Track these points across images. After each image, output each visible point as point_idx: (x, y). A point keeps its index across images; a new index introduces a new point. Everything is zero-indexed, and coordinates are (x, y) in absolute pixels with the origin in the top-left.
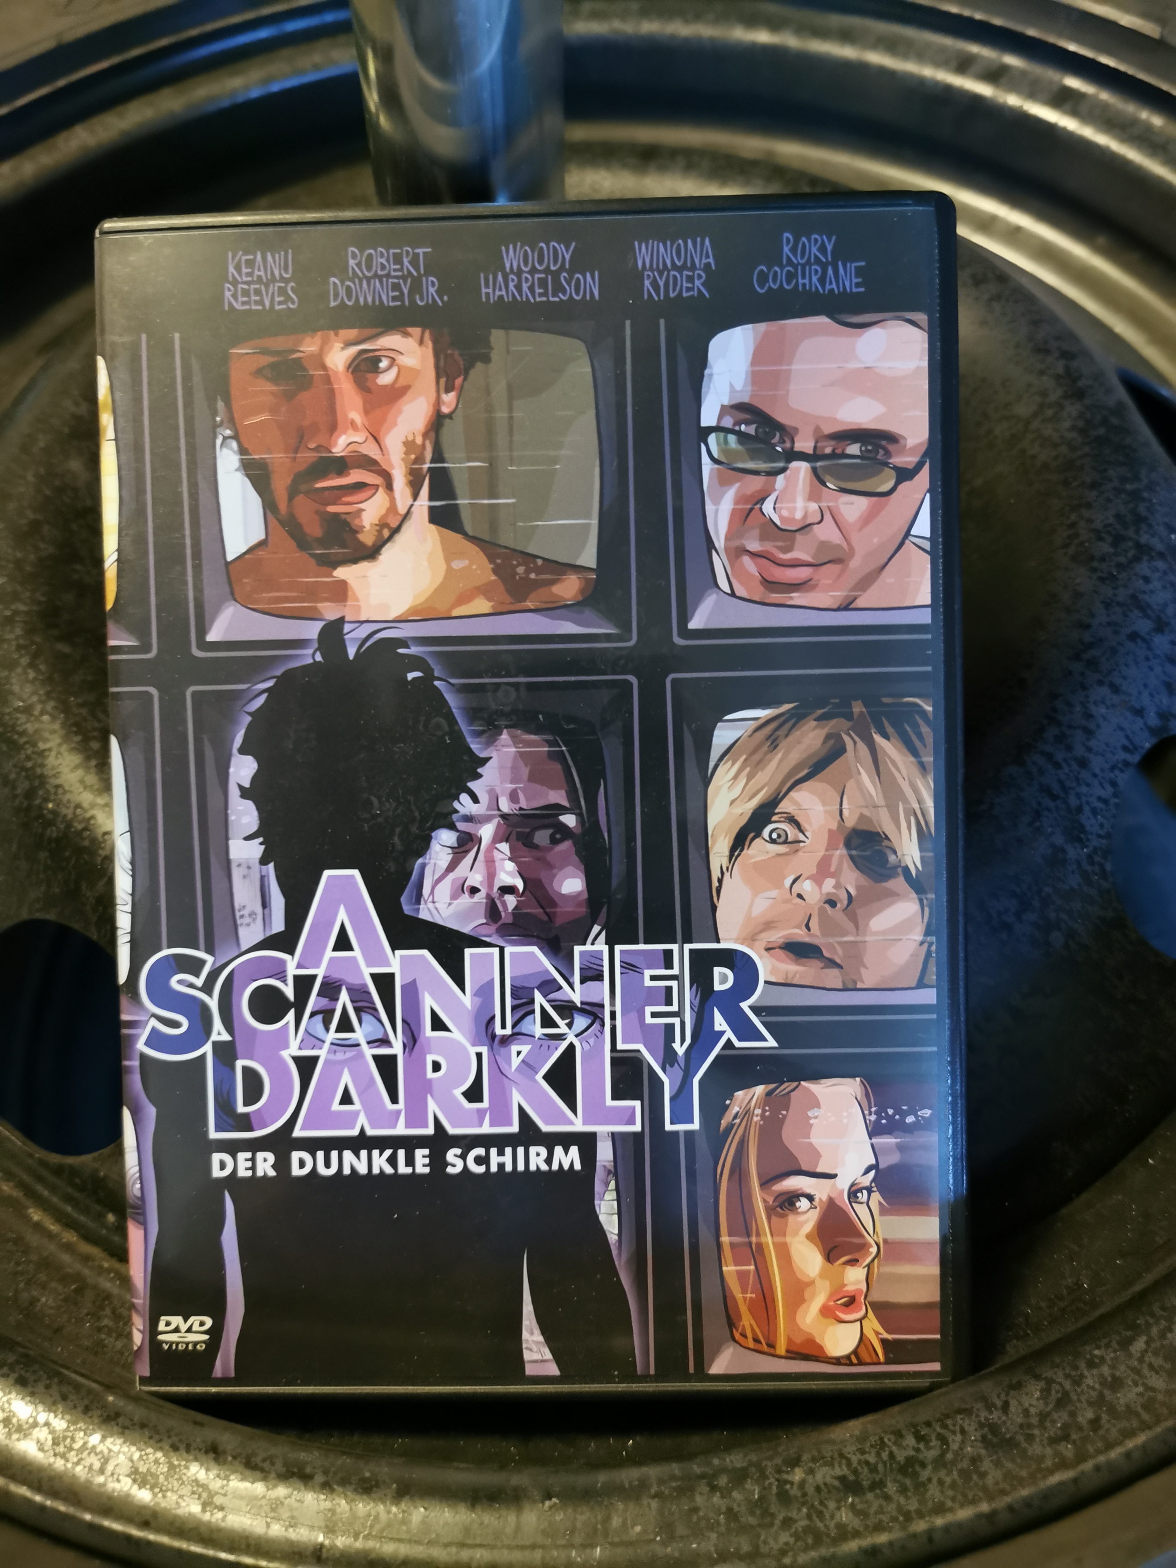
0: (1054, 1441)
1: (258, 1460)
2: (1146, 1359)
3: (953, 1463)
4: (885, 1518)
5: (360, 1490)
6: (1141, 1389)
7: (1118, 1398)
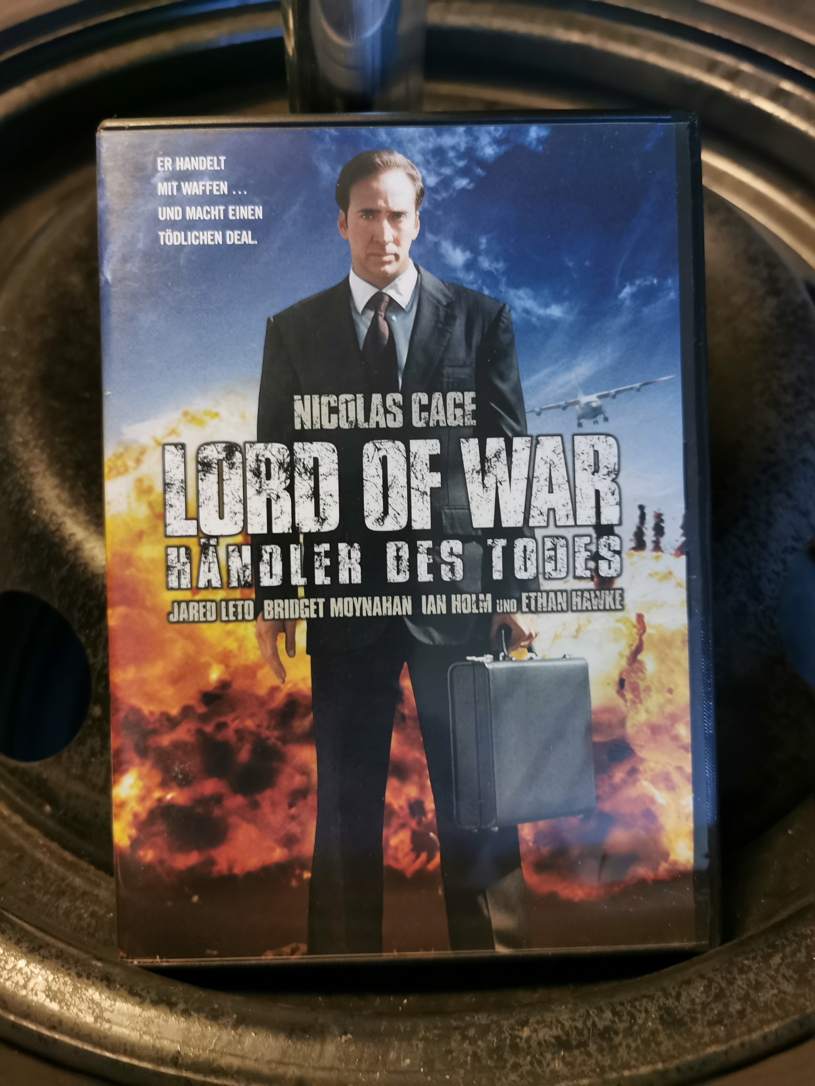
0: (711, 1024)
1: (138, 989)
2: (781, 971)
3: (638, 1033)
4: (586, 1069)
5: (210, 1018)
6: (775, 991)
7: (759, 997)
